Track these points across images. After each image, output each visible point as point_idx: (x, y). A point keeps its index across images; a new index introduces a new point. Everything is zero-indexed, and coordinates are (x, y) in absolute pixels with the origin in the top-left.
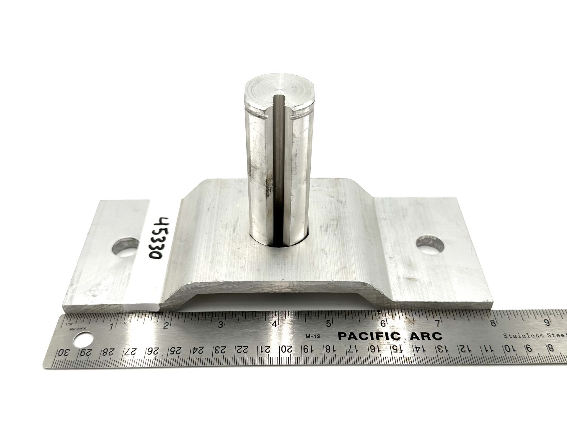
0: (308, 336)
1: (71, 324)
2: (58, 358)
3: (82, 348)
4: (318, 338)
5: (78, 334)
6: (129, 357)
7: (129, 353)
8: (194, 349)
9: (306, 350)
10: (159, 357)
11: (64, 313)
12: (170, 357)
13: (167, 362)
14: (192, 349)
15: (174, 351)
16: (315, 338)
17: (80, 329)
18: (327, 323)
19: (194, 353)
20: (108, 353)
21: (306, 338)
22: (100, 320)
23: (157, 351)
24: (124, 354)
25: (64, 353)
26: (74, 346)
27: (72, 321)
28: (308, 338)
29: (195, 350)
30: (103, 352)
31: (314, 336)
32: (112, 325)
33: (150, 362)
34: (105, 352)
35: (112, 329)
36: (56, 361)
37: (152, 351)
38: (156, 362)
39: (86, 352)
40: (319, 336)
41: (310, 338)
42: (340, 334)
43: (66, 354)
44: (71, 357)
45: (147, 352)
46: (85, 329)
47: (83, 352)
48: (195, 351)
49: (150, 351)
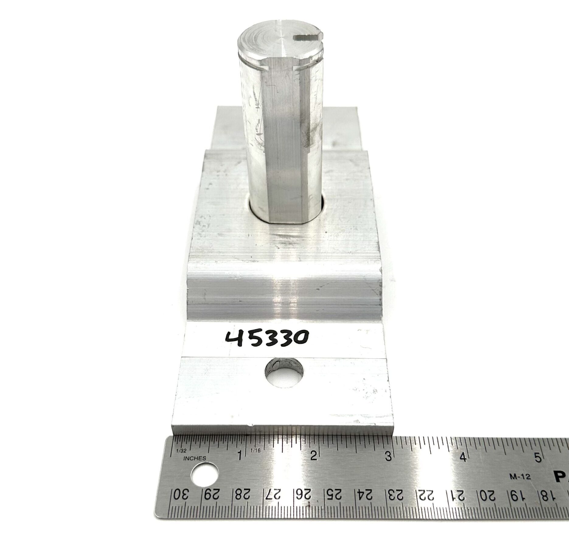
0: (513, 475)
1: (184, 451)
2: (174, 503)
3: (205, 488)
4: (527, 478)
5: (195, 467)
6: (273, 503)
7: (271, 496)
8: (359, 492)
9: (515, 498)
10: (313, 503)
11: (172, 435)
12: (329, 503)
13: (326, 511)
14: (356, 493)
15: (332, 495)
16: (524, 479)
17: (197, 458)
18: (536, 457)
19: (360, 498)
20: (242, 495)
21: (511, 479)
22: (223, 445)
23: (309, 494)
24: (265, 498)
25: (182, 494)
26: (193, 484)
27: (186, 446)
28: (514, 478)
29: (361, 494)
30: (235, 495)
31: (522, 476)
32: (240, 452)
33: (303, 511)
34: (238, 494)
35: (241, 459)
36: (173, 507)
37: (302, 494)
38: (311, 511)
39: (212, 493)
40: (528, 476)
41: (516, 479)
42: (556, 473)
43: (185, 497)
44: (193, 501)
45: (296, 495)
46: (205, 458)
47: (207, 493)
48: (361, 496)
49: (299, 493)
